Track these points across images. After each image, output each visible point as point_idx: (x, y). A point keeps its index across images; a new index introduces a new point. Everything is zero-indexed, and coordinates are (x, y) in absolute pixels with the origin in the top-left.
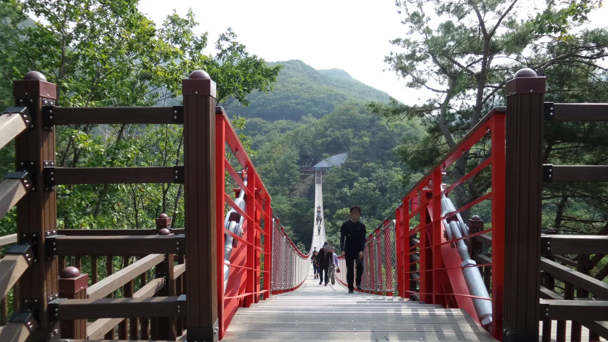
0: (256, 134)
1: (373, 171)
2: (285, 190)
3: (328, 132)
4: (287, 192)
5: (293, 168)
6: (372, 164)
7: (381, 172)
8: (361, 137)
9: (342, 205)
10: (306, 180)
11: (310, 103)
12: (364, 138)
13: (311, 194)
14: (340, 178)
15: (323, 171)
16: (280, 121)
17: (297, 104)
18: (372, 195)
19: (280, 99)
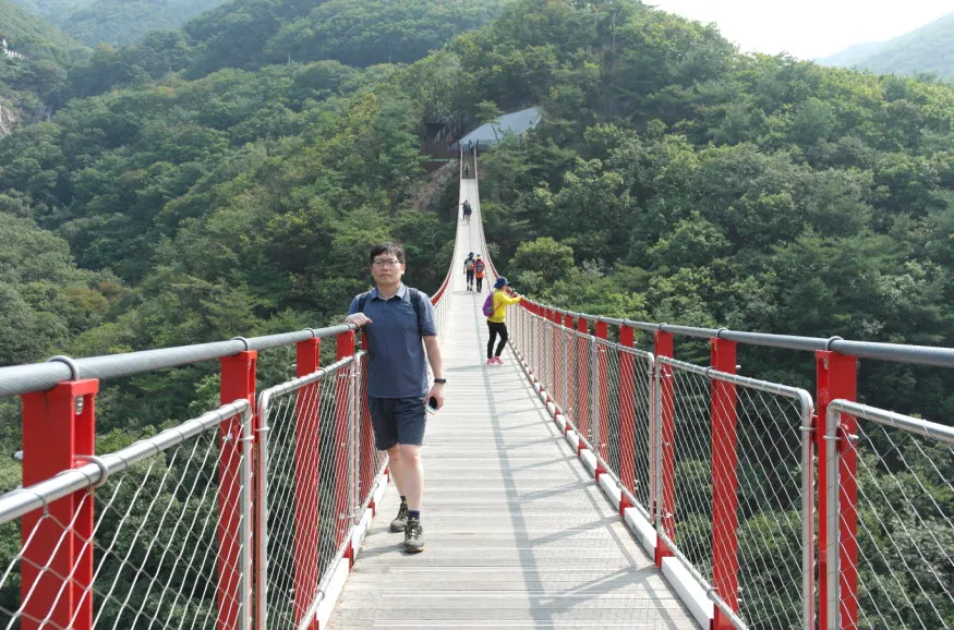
0: (328, 95)
1: (614, 143)
2: (380, 198)
3: (494, 54)
4: (387, 202)
5: (402, 140)
6: (609, 128)
7: (635, 146)
8: (576, 64)
9: (531, 233)
10: (435, 174)
11: (448, 25)
12: (587, 65)
13: (448, 206)
14: (526, 163)
15: (480, 149)
16: (381, 66)
17: (420, 28)
18: (612, 207)
19: (381, 19)
